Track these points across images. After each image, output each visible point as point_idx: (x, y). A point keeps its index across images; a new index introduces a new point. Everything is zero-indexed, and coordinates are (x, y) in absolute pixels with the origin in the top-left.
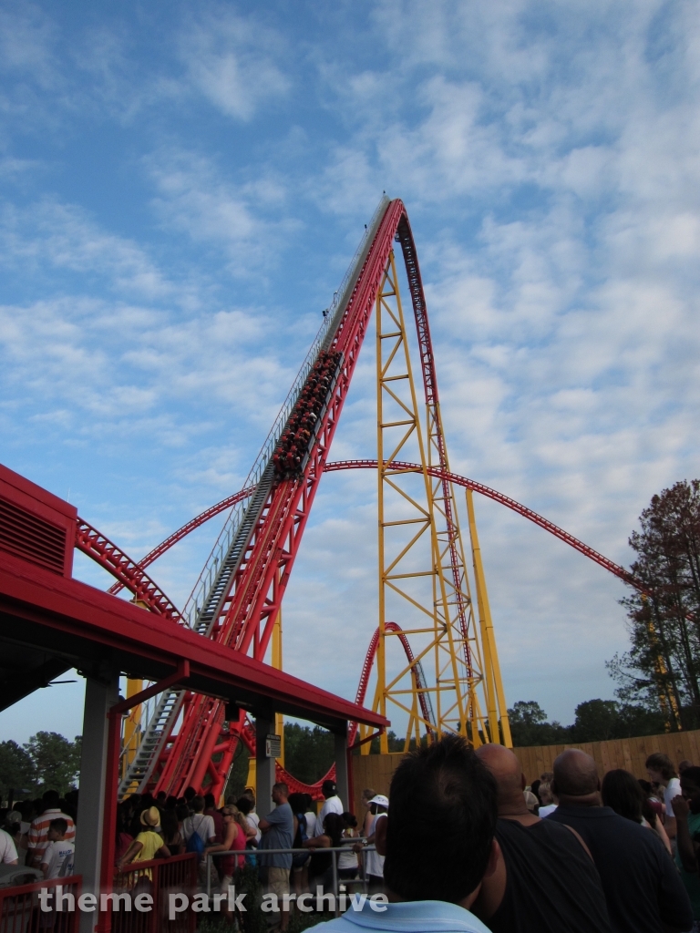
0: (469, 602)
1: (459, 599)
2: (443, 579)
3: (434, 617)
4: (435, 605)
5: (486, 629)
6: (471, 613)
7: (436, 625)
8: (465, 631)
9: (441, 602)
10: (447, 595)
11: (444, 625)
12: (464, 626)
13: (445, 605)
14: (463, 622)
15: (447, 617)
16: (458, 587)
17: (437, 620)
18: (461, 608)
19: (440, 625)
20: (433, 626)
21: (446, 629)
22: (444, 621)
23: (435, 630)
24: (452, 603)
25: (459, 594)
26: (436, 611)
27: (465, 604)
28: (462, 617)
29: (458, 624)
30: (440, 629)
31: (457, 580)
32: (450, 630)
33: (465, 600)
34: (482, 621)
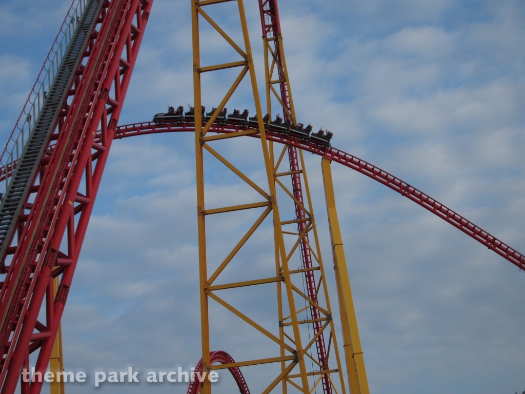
0: (329, 318)
1: (315, 315)
2: (290, 288)
3: (280, 342)
4: (281, 325)
5: (353, 355)
6: (332, 334)
7: (282, 352)
8: (324, 360)
9: (289, 320)
10: (297, 309)
11: (294, 352)
12: (322, 353)
13: (295, 324)
14: (321, 347)
15: (297, 342)
16: (314, 298)
17: (284, 346)
18: (318, 328)
19: (288, 353)
20: (279, 355)
21: (297, 357)
22: (294, 347)
23: (282, 359)
24: (304, 322)
25: (314, 309)
26: (282, 333)
27: (323, 323)
28: (320, 341)
29: (314, 351)
30: (289, 358)
31: (311, 289)
32: (302, 359)
33: (323, 316)
34: (347, 345)
